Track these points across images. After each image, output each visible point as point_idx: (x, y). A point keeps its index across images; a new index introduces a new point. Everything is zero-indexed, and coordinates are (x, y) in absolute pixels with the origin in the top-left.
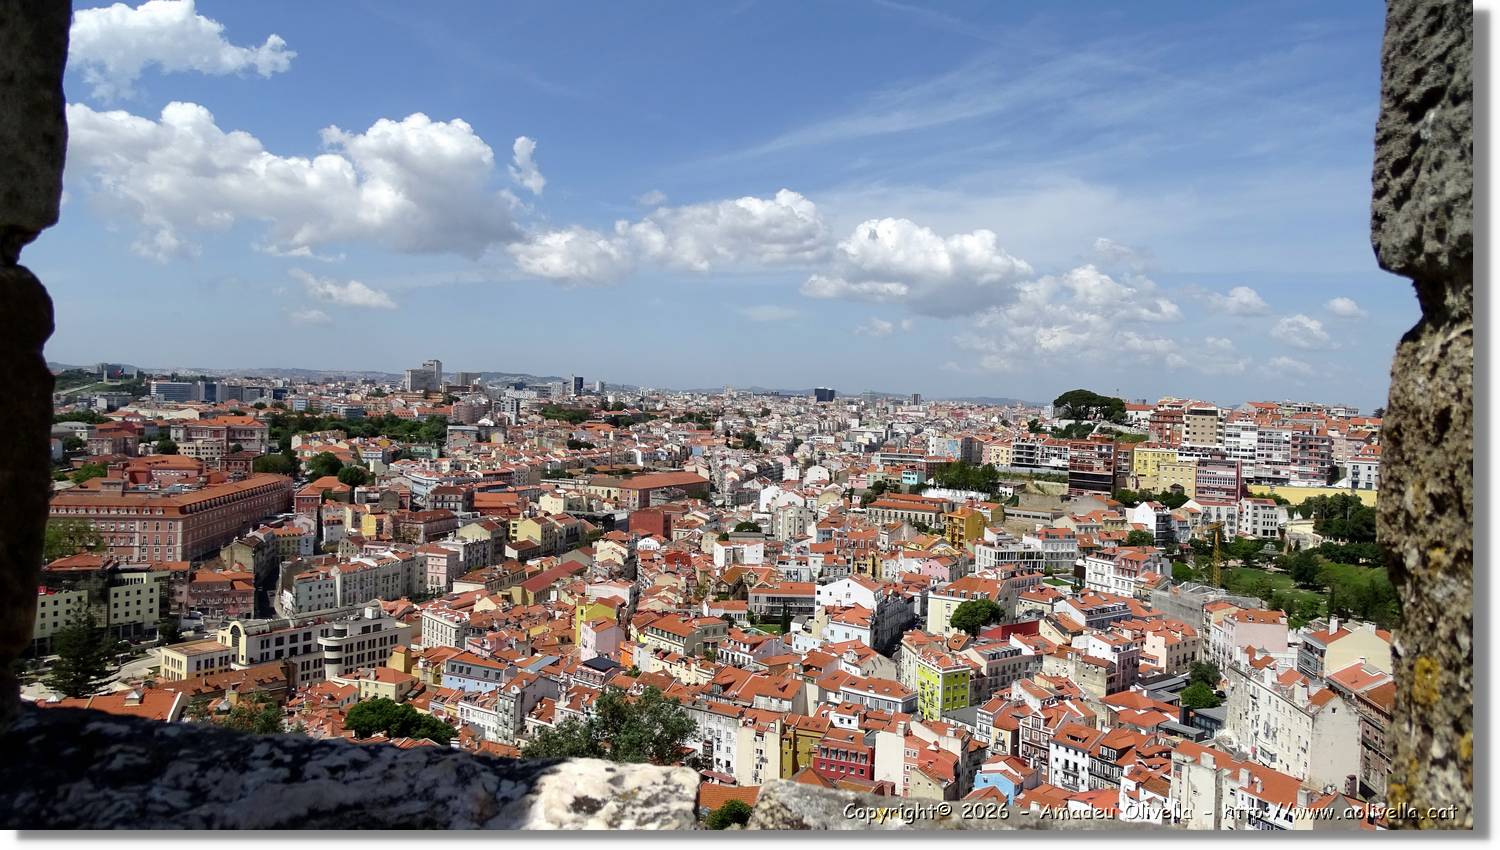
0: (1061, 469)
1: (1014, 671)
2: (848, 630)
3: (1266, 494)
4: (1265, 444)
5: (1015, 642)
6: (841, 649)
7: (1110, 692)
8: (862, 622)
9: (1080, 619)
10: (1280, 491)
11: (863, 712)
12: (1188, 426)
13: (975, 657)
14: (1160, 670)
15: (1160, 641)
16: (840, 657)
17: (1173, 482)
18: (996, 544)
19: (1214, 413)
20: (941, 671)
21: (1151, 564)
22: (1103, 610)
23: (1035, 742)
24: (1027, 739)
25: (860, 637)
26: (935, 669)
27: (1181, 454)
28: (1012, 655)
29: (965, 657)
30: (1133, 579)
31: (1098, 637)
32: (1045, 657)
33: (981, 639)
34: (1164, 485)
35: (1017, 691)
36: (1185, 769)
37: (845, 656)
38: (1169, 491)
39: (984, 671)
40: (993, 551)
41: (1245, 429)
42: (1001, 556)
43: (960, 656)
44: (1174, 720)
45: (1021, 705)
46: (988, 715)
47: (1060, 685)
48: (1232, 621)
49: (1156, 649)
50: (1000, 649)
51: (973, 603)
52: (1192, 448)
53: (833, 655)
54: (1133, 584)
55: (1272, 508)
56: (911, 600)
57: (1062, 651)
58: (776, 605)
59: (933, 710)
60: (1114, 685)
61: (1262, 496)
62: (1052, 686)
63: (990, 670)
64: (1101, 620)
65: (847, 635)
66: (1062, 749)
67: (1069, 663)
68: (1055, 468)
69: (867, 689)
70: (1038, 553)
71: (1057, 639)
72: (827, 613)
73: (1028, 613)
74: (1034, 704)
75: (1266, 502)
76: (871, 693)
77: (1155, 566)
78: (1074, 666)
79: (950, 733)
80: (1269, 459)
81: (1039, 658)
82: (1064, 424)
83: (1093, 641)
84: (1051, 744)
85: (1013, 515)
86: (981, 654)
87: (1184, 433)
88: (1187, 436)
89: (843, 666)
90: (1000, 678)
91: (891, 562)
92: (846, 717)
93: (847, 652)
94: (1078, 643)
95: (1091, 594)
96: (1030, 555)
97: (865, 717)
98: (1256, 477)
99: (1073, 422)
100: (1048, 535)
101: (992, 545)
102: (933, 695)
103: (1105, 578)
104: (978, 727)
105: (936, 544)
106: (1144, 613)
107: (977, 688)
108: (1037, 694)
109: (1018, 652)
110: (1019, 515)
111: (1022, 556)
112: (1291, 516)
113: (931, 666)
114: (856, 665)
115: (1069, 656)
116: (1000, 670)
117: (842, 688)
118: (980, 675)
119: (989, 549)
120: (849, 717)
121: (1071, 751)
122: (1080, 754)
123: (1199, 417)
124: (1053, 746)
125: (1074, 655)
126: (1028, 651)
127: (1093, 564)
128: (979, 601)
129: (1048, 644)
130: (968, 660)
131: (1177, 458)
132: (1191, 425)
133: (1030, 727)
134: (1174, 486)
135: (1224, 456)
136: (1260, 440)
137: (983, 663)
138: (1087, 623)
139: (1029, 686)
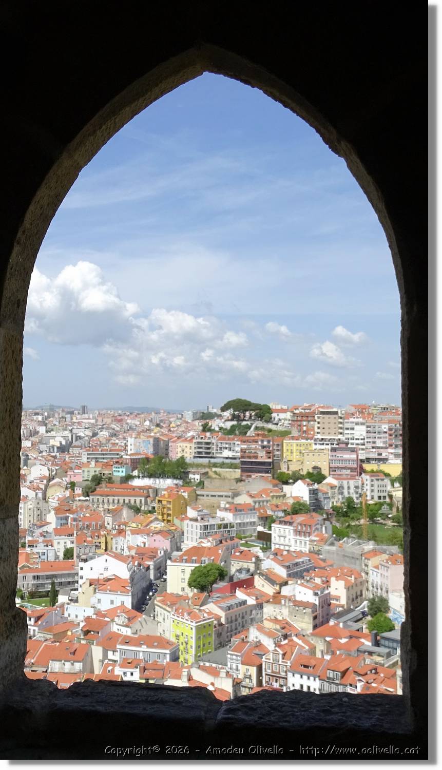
0: (231, 458)
1: (243, 617)
2: (113, 597)
3: (375, 470)
4: (371, 435)
5: (240, 595)
6: (112, 613)
7: (315, 627)
8: (124, 590)
9: (282, 572)
10: (384, 467)
11: (142, 665)
12: (319, 423)
13: (215, 610)
14: (343, 606)
15: (341, 584)
16: (113, 620)
17: (314, 464)
18: (199, 518)
19: (336, 413)
20: (194, 624)
21: (319, 526)
22: (297, 564)
23: (275, 673)
24: (269, 671)
25: (123, 603)
26: (189, 622)
27: (316, 444)
28: (241, 606)
29: (207, 611)
30: (308, 539)
31: (302, 585)
32: (265, 605)
33: (215, 595)
34: (307, 468)
35: (254, 634)
37: (116, 619)
38: (311, 471)
39: (223, 621)
40: (199, 524)
41: (357, 424)
42: (206, 527)
43: (204, 610)
44: (367, 643)
45: (258, 645)
46: (237, 656)
47: (282, 626)
48: (386, 564)
49: (338, 590)
50: (232, 602)
51: (205, 567)
52: (322, 439)
53: (107, 619)
54: (308, 543)
55: (382, 480)
56: (148, 568)
57: (277, 598)
58: (40, 582)
59: (187, 657)
60: (317, 621)
61: (372, 471)
62: (278, 627)
63: (227, 619)
64: (297, 572)
65: (112, 602)
66: (297, 676)
67: (283, 607)
68: (227, 458)
69: (140, 645)
70: (231, 524)
71: (269, 590)
72: (91, 585)
73: (240, 571)
74: (269, 644)
75: (378, 476)
76: (144, 648)
77: (322, 528)
78: (287, 610)
79: (223, 674)
80: (374, 445)
81: (260, 606)
82: (229, 425)
83: (299, 588)
84: (289, 673)
85: (203, 496)
86: (220, 607)
87: (316, 428)
88: (319, 430)
89: (115, 628)
90: (233, 625)
91: (120, 539)
92: (129, 671)
93: (118, 616)
94: (285, 591)
95: (285, 553)
96: (226, 526)
97: (145, 669)
98: (367, 459)
99: (235, 423)
100: (237, 509)
101: (196, 520)
102: (187, 643)
103: (287, 539)
104: (229, 666)
105: (151, 522)
106: (323, 564)
107: (219, 635)
108: (269, 634)
109: (245, 602)
110: (208, 496)
111: (220, 527)
112: (393, 485)
113: (184, 621)
114: (127, 626)
115: (283, 602)
116: (234, 618)
117: (118, 646)
118: (221, 625)
119: (195, 524)
120: (132, 670)
121: (305, 677)
122: (312, 678)
123: (326, 416)
124: (290, 675)
125: (287, 601)
126: (251, 601)
127: (277, 529)
128: (207, 565)
129: (263, 594)
130: (210, 613)
131: (314, 447)
132: (321, 423)
133: (271, 661)
134: (315, 468)
135: (347, 444)
136: (368, 432)
137: (222, 614)
138: (289, 575)
139: (261, 629)
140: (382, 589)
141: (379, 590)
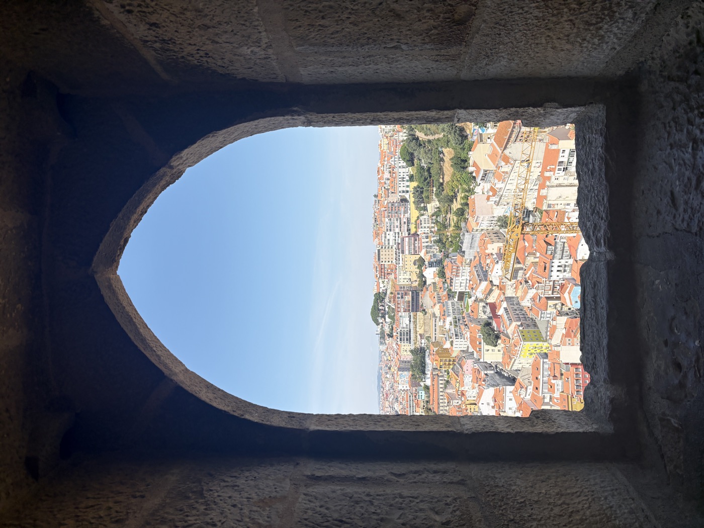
0: (410, 319)
1: (516, 310)
2: (507, 399)
4: (392, 228)
5: (501, 312)
6: (518, 399)
8: (502, 392)
9: (484, 284)
10: (413, 220)
12: (385, 262)
13: (512, 328)
15: (490, 246)
16: (523, 399)
17: (412, 264)
18: (451, 340)
19: (379, 251)
20: (522, 343)
21: (453, 261)
22: (478, 275)
23: (551, 288)
24: (550, 292)
25: (511, 392)
26: (521, 346)
27: (399, 263)
28: (508, 312)
30: (461, 268)
31: (492, 271)
32: (506, 296)
33: (502, 329)
34: (414, 268)
35: (526, 303)
36: (550, 202)
37: (522, 396)
38: (417, 266)
39: (519, 323)
40: (455, 340)
41: (385, 237)
42: (456, 335)
43: (512, 336)
45: (533, 299)
46: (541, 314)
47: (519, 284)
48: (476, 218)
49: (493, 248)
50: (505, 316)
51: (483, 336)
52: (396, 259)
54: (464, 268)
55: (421, 221)
56: (486, 374)
57: (502, 288)
59: (544, 347)
61: (416, 227)
62: (521, 287)
63: (517, 321)
64: (484, 275)
65: (511, 400)
66: (553, 274)
68: (410, 321)
70: (453, 319)
71: (496, 292)
73: (485, 312)
74: (532, 293)
75: (419, 224)
77: (453, 259)
79: (554, 323)
80: (399, 226)
81: (508, 299)
82: (388, 320)
83: (494, 273)
85: (436, 337)
86: (510, 326)
87: (389, 263)
89: (528, 397)
90: (521, 316)
91: (467, 394)
93: (520, 395)
94: (496, 282)
95: (471, 282)
96: (455, 322)
98: (408, 231)
99: (387, 316)
100: (444, 314)
101: (452, 343)
102: (535, 348)
103: (462, 281)
104: (549, 319)
106: (477, 258)
107: (528, 326)
108: (526, 293)
109: (506, 309)
110: (435, 334)
111: (456, 326)
113: (520, 349)
114: (526, 388)
115: (503, 284)
116: (517, 316)
118: (522, 325)
119: (454, 343)
121: (553, 269)
122: (553, 265)
123: (381, 257)
124: (552, 279)
125: (503, 281)
126: (505, 305)
127: (456, 288)
128: (482, 334)
129: (499, 297)
130: (514, 333)
131: (401, 265)
132: (385, 260)
133: (543, 291)
134: (415, 264)
135: (399, 244)
136: (391, 230)
137: (514, 324)
138: (486, 280)
139: (523, 298)
140: (492, 221)
141: (493, 222)
